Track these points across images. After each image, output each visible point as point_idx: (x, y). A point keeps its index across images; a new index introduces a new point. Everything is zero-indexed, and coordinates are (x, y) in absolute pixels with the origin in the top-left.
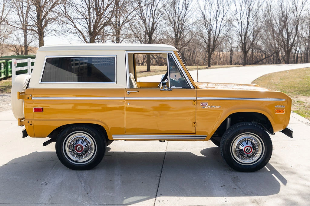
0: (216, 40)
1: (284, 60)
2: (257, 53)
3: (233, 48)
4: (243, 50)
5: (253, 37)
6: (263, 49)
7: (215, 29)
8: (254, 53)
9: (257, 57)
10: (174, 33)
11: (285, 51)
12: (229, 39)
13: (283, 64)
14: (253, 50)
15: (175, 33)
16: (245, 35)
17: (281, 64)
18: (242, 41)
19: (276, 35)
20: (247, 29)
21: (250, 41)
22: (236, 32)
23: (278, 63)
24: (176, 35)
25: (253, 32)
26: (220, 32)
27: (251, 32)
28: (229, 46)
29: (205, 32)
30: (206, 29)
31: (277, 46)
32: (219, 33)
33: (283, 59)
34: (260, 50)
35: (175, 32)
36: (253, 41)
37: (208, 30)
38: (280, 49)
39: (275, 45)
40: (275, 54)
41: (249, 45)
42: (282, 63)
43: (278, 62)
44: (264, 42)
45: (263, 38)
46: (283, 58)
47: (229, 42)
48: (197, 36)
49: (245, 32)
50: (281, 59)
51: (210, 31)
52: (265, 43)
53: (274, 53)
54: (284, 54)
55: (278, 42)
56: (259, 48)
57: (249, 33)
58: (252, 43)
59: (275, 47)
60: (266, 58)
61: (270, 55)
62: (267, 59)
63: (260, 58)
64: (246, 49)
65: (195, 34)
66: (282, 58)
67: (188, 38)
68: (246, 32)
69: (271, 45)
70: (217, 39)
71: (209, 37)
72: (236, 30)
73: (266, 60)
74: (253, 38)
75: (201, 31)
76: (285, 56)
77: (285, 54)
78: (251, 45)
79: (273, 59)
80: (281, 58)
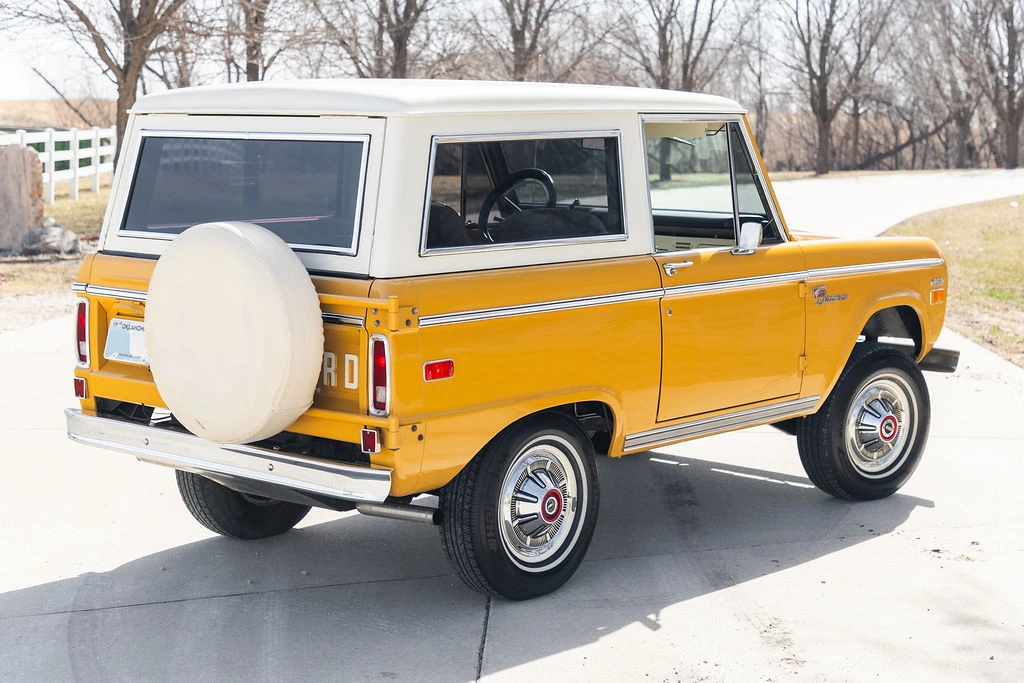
0: (697, 58)
1: (993, 150)
2: (876, 118)
3: (767, 98)
4: (813, 104)
5: (859, 46)
6: (901, 100)
7: (693, 9)
8: (862, 121)
9: (875, 138)
10: (509, 25)
11: (1000, 113)
12: (754, 56)
13: (988, 167)
14: (856, 108)
15: (514, 26)
16: (826, 39)
17: (979, 168)
18: (809, 65)
19: (959, 38)
20: (833, 12)
21: (846, 66)
22: (781, 24)
23: (968, 162)
24: (517, 36)
25: (856, 26)
26: (711, 22)
27: (849, 26)
28: (751, 86)
29: (647, 23)
30: (649, 8)
31: (962, 86)
32: (709, 30)
33: (987, 147)
34: (889, 104)
35: (512, 21)
36: (859, 65)
37: (660, 12)
38: (978, 103)
39: (953, 82)
40: (953, 126)
41: (840, 86)
42: (984, 164)
43: (967, 158)
44: (905, 73)
45: (899, 54)
46: (989, 142)
47: (753, 71)
48: (609, 38)
49: (823, 24)
50: (981, 147)
51: (668, 20)
52: (912, 76)
53: (949, 120)
54: (994, 125)
55: (968, 69)
56: (886, 98)
57: (839, 31)
58: (854, 76)
59: (955, 91)
60: (912, 141)
61: (932, 128)
62: (918, 145)
63: (887, 139)
64: (829, 99)
65: (599, 33)
66: (985, 143)
67: (567, 48)
68: (830, 25)
69: (937, 83)
70: (699, 52)
71: (664, 44)
72: (782, 14)
73: (914, 149)
74: (859, 54)
75: (627, 20)
76: (996, 131)
77: (998, 125)
78: (850, 81)
79: (947, 148)
80: (978, 142)
